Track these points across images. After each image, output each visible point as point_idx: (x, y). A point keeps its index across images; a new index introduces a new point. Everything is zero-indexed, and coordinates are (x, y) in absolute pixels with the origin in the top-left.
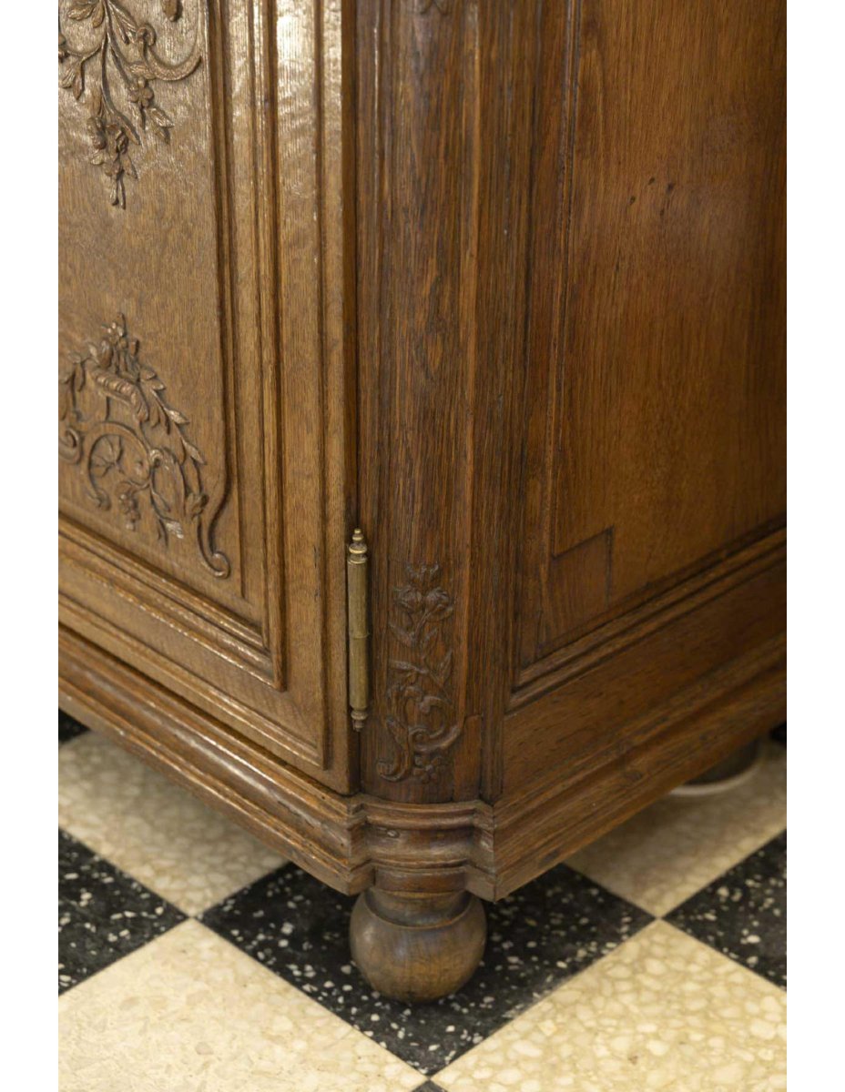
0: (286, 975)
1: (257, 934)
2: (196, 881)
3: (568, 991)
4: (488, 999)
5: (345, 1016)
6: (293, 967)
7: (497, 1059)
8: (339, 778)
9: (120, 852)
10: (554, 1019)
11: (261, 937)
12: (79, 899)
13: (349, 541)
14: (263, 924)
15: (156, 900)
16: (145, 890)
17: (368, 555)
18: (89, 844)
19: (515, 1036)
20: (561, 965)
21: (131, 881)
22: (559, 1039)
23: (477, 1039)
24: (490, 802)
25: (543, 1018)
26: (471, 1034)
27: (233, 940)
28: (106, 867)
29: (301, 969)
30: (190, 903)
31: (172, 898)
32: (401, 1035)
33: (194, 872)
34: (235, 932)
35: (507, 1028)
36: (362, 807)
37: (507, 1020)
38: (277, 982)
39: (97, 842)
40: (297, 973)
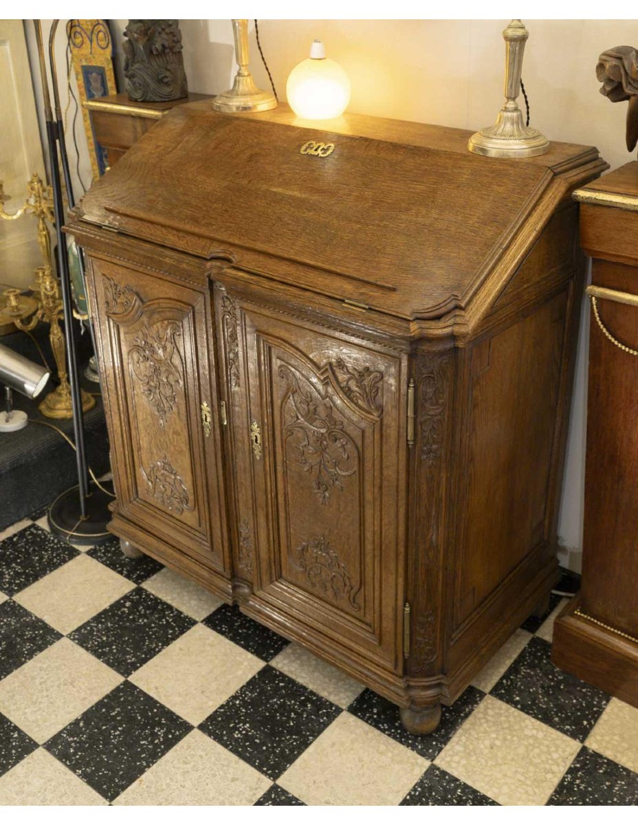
0: (379, 728)
1: (366, 714)
2: (342, 695)
3: (467, 724)
4: (443, 731)
5: (401, 742)
6: (380, 725)
7: (451, 753)
8: (400, 672)
9: (315, 687)
10: (464, 735)
11: (368, 715)
12: (307, 707)
13: (405, 606)
14: (367, 709)
15: (331, 705)
16: (327, 701)
17: (411, 610)
18: (304, 685)
19: (454, 744)
20: (462, 715)
21: (322, 698)
22: (468, 743)
23: (443, 746)
24: (445, 674)
25: (461, 736)
26: (441, 744)
27: (359, 717)
28: (312, 693)
29: (383, 726)
30: (342, 704)
31: (336, 703)
32: (420, 747)
33: (340, 692)
34: (359, 714)
35: (451, 740)
36: (407, 680)
37: (450, 738)
38: (377, 732)
39: (307, 684)
40: (382, 727)
